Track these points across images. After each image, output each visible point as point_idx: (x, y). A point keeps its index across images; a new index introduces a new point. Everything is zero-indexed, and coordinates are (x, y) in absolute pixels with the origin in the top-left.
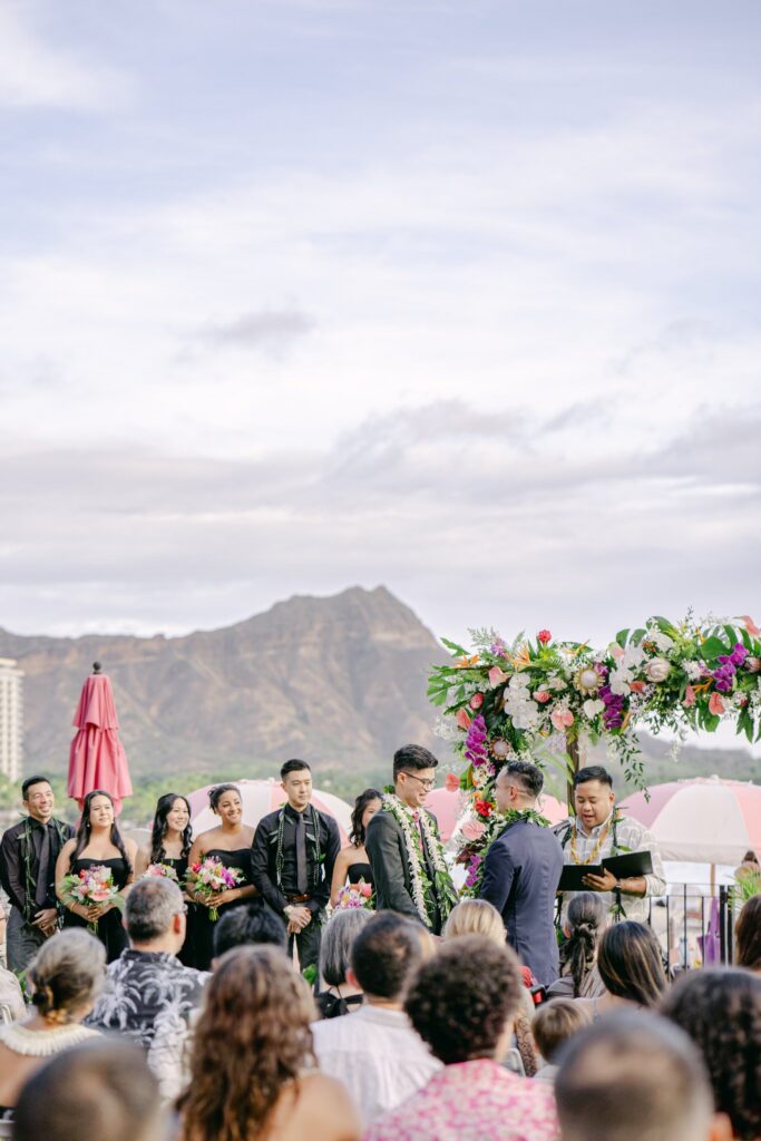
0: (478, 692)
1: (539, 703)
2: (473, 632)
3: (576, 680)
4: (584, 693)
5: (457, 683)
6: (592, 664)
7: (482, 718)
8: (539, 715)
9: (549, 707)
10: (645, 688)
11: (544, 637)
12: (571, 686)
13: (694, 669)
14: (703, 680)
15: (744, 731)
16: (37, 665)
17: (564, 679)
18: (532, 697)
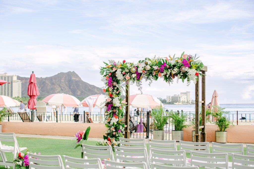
0: (110, 72)
1: (123, 74)
2: (109, 61)
3: (131, 70)
4: (132, 72)
5: (106, 71)
6: (134, 67)
7: (111, 77)
8: (123, 77)
9: (125, 75)
10: (145, 71)
11: (124, 62)
12: (130, 71)
13: (156, 68)
14: (157, 70)
15: (165, 80)
16: (24, 81)
17: (128, 70)
18: (122, 73)
